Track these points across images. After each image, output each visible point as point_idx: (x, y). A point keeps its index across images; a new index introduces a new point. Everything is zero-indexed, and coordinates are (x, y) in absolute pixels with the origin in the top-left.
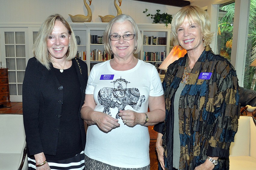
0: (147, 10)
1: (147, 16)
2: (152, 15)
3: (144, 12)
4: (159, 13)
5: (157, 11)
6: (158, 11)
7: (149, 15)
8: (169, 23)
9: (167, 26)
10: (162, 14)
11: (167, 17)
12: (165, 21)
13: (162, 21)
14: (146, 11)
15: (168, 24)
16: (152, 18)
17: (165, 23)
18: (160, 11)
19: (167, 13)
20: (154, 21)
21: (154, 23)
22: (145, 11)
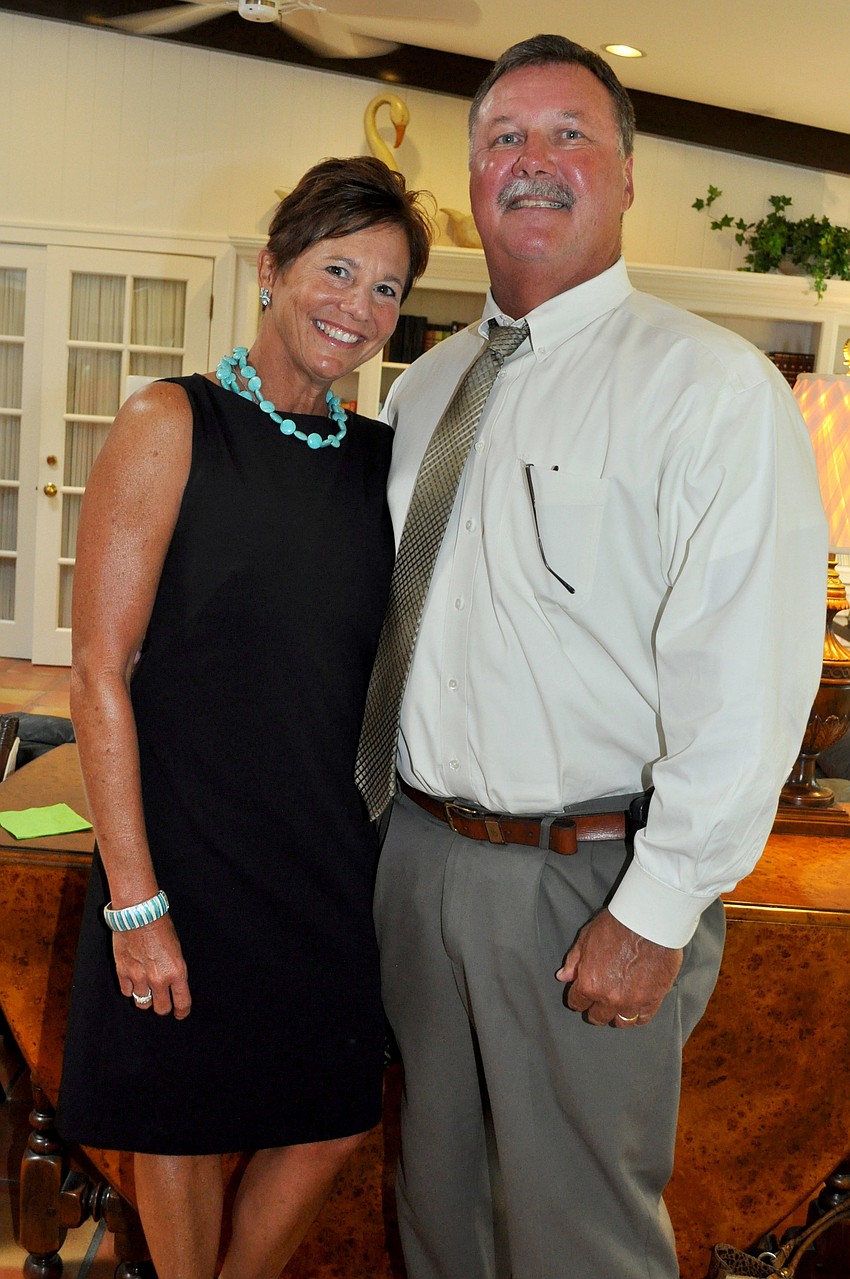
0: (714, 193)
1: (716, 226)
2: (741, 225)
3: (699, 205)
4: (780, 213)
5: (775, 201)
6: (780, 202)
7: (727, 221)
8: (833, 273)
9: (819, 288)
10: (801, 224)
11: (823, 242)
12: (811, 260)
13: (796, 261)
14: (710, 200)
15: (826, 281)
16: (739, 239)
17: (810, 270)
18: (787, 201)
19: (825, 220)
20: (750, 259)
21: (748, 270)
22: (705, 196)
